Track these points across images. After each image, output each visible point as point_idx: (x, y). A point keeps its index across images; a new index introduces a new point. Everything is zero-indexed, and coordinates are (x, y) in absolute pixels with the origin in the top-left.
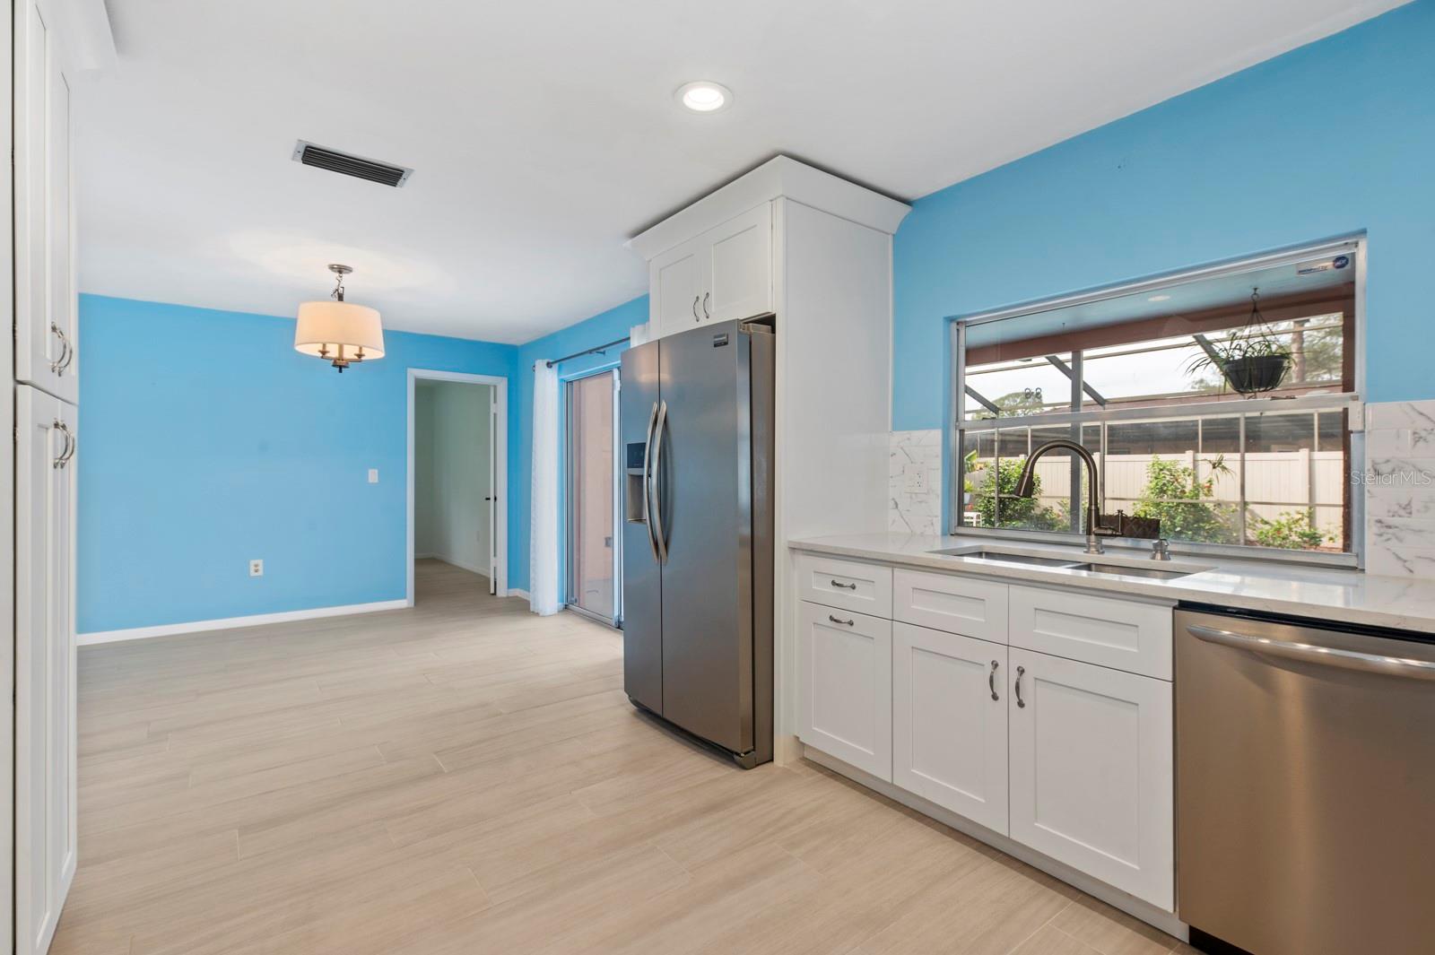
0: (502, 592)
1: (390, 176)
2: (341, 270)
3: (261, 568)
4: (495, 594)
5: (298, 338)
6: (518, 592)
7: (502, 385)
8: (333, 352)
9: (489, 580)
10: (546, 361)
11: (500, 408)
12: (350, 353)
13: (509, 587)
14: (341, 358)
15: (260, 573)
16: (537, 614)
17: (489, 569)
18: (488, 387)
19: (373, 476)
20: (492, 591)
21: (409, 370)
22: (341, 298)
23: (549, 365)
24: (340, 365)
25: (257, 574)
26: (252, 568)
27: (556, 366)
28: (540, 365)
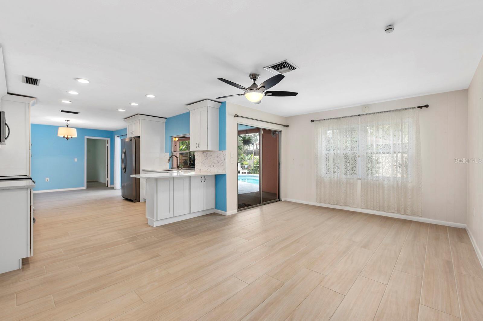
0: (109, 186)
1: (77, 113)
2: (68, 121)
3: (48, 180)
4: (108, 186)
5: (58, 134)
6: (112, 186)
7: (109, 140)
8: (66, 136)
9: (106, 184)
10: (117, 136)
11: (109, 145)
12: (69, 137)
13: (111, 185)
14: (68, 138)
15: (48, 181)
16: (115, 189)
17: (106, 181)
18: (105, 140)
19: (76, 160)
20: (107, 186)
21: (85, 137)
22: (68, 126)
23: (118, 137)
24: (67, 139)
25: (47, 181)
26: (46, 180)
27: (120, 137)
28: (116, 137)
